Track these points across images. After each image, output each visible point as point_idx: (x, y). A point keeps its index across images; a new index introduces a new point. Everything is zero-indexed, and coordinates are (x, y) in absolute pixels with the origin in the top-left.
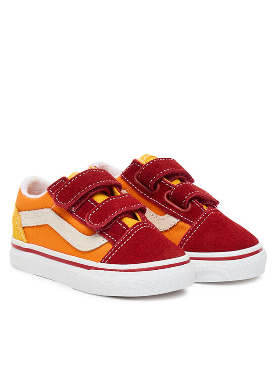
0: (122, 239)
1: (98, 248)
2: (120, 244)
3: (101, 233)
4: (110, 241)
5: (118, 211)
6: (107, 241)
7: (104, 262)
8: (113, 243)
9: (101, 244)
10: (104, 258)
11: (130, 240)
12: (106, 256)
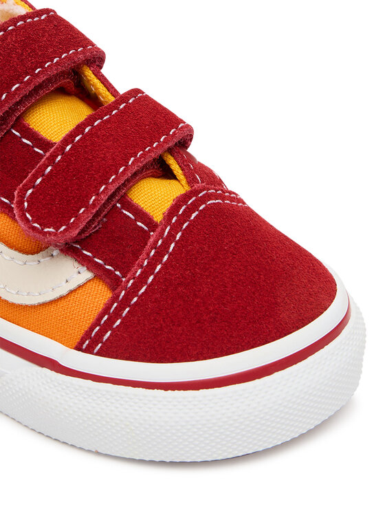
0: (141, 266)
1: (61, 298)
2: (136, 287)
3: (70, 250)
4: (101, 274)
5: (116, 172)
6: (89, 275)
7: (89, 350)
8: (114, 283)
9: (72, 286)
10: (87, 334)
11: (165, 266)
12: (91, 329)
